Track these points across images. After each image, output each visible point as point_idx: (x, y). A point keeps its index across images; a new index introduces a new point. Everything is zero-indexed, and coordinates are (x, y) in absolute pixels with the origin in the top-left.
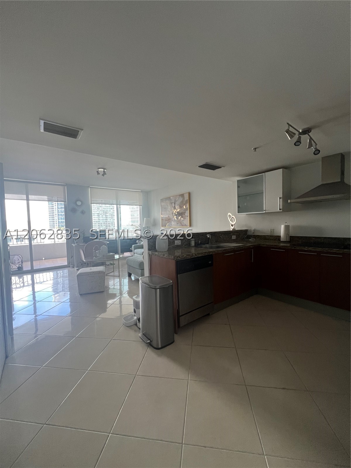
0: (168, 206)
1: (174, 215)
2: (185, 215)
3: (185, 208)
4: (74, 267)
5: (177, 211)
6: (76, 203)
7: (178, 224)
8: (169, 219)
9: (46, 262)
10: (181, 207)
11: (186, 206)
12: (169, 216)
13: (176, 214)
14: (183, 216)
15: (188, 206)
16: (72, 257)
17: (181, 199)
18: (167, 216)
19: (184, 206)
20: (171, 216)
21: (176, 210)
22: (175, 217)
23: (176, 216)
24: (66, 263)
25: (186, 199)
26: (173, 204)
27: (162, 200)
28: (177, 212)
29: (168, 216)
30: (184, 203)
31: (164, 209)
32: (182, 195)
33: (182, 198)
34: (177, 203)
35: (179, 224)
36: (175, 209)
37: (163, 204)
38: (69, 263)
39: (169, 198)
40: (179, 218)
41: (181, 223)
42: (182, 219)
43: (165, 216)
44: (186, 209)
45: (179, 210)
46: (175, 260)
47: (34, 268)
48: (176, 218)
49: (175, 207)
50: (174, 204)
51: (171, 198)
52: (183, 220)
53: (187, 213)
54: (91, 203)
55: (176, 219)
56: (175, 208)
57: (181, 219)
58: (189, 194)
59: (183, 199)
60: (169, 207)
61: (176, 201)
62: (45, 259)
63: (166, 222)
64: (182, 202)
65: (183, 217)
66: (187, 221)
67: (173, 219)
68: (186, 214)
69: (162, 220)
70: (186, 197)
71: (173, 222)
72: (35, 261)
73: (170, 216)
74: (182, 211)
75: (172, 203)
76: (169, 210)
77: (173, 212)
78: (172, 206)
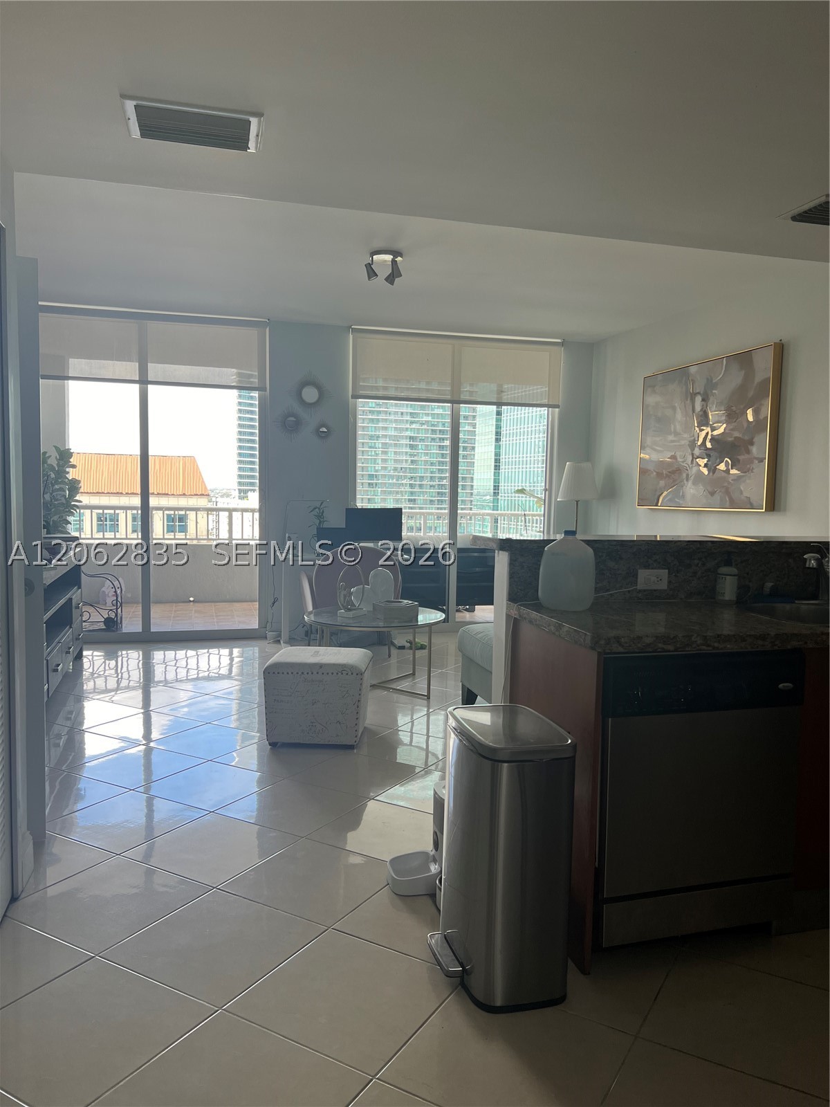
0: (674, 408)
1: (697, 451)
2: (748, 452)
3: (750, 418)
4: (278, 642)
5: (715, 433)
6: (299, 394)
7: (712, 494)
8: (673, 472)
9: (196, 611)
10: (733, 415)
11: (756, 413)
12: (673, 457)
13: (709, 445)
14: (741, 458)
15: (767, 411)
16: (273, 604)
17: (736, 378)
18: (665, 457)
19: (750, 412)
20: (684, 457)
21: (709, 429)
22: (702, 462)
23: (709, 456)
24: (254, 624)
25: (759, 378)
26: (698, 399)
27: (650, 383)
28: (713, 439)
29: (669, 454)
30: (751, 394)
31: (655, 422)
32: (744, 359)
33: (743, 373)
34: (719, 394)
35: (717, 497)
36: (707, 424)
37: (652, 400)
38: (264, 622)
39: (680, 374)
40: (722, 467)
41: (727, 492)
42: (734, 471)
43: (655, 457)
44: (759, 425)
45: (721, 430)
46: (599, 654)
47: (153, 630)
48: (706, 466)
49: (705, 414)
50: (703, 400)
51: (693, 370)
52: (738, 478)
53: (763, 444)
54: (356, 397)
55: (705, 471)
56: (704, 421)
57: (727, 471)
58: (781, 350)
59: (746, 377)
60: (679, 416)
61: (715, 386)
62: (196, 602)
63: (662, 483)
64: (742, 388)
65: (739, 461)
66: (756, 484)
67: (695, 469)
68: (754, 450)
69: (643, 472)
70: (764, 367)
71: (694, 483)
72: (157, 602)
73: (678, 454)
74: (736, 434)
75: (693, 396)
76: (678, 428)
77: (697, 439)
78: (694, 411)
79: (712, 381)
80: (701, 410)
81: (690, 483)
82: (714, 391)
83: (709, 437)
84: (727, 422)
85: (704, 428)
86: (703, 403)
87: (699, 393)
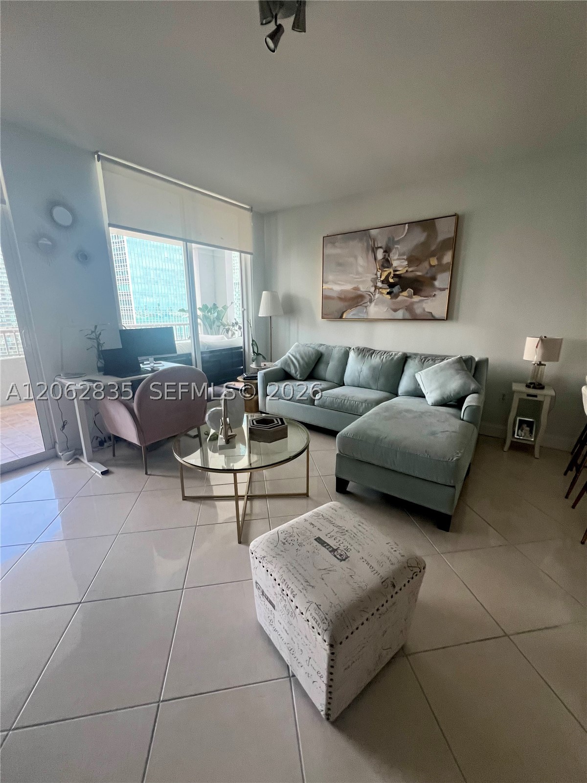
0: (354, 257)
1: (379, 284)
2: (433, 286)
3: (432, 264)
5: (397, 273)
7: (395, 310)
8: (357, 298)
10: (415, 261)
11: (439, 260)
12: (356, 288)
13: (391, 280)
14: (422, 289)
15: (449, 258)
17: (419, 237)
18: (348, 287)
19: (432, 259)
20: (367, 288)
21: (391, 270)
22: (385, 291)
23: (391, 287)
25: (441, 237)
26: (380, 251)
27: (329, 239)
28: (395, 276)
29: (352, 286)
30: (433, 248)
31: (336, 265)
32: (428, 225)
33: (425, 234)
34: (401, 248)
35: (400, 314)
36: (390, 267)
37: (330, 251)
38: (51, 444)
39: (363, 234)
40: (404, 294)
42: (416, 297)
43: (337, 288)
44: (441, 268)
45: (403, 271)
48: (388, 293)
49: (388, 261)
50: (385, 252)
51: (374, 231)
52: (421, 301)
53: (443, 280)
54: (108, 225)
55: (389, 297)
56: (386, 265)
57: (408, 297)
59: (429, 237)
60: (360, 262)
61: (398, 242)
63: (344, 305)
64: (425, 244)
65: (421, 291)
66: (438, 305)
67: (377, 296)
68: (436, 283)
69: (325, 298)
70: (446, 230)
71: (375, 304)
73: (361, 286)
74: (418, 274)
75: (374, 250)
76: (360, 269)
77: (379, 277)
78: (375, 259)
79: (393, 238)
80: (384, 258)
81: (373, 304)
82: (396, 246)
83: (392, 275)
84: (409, 265)
85: (387, 270)
86: (385, 253)
87: (381, 247)
